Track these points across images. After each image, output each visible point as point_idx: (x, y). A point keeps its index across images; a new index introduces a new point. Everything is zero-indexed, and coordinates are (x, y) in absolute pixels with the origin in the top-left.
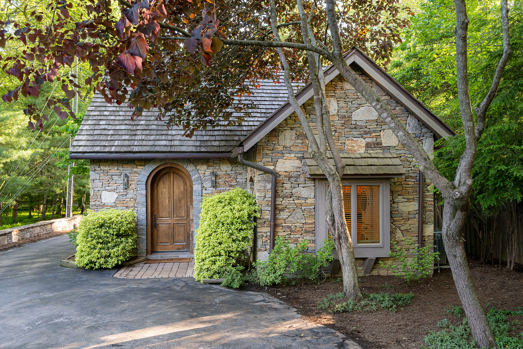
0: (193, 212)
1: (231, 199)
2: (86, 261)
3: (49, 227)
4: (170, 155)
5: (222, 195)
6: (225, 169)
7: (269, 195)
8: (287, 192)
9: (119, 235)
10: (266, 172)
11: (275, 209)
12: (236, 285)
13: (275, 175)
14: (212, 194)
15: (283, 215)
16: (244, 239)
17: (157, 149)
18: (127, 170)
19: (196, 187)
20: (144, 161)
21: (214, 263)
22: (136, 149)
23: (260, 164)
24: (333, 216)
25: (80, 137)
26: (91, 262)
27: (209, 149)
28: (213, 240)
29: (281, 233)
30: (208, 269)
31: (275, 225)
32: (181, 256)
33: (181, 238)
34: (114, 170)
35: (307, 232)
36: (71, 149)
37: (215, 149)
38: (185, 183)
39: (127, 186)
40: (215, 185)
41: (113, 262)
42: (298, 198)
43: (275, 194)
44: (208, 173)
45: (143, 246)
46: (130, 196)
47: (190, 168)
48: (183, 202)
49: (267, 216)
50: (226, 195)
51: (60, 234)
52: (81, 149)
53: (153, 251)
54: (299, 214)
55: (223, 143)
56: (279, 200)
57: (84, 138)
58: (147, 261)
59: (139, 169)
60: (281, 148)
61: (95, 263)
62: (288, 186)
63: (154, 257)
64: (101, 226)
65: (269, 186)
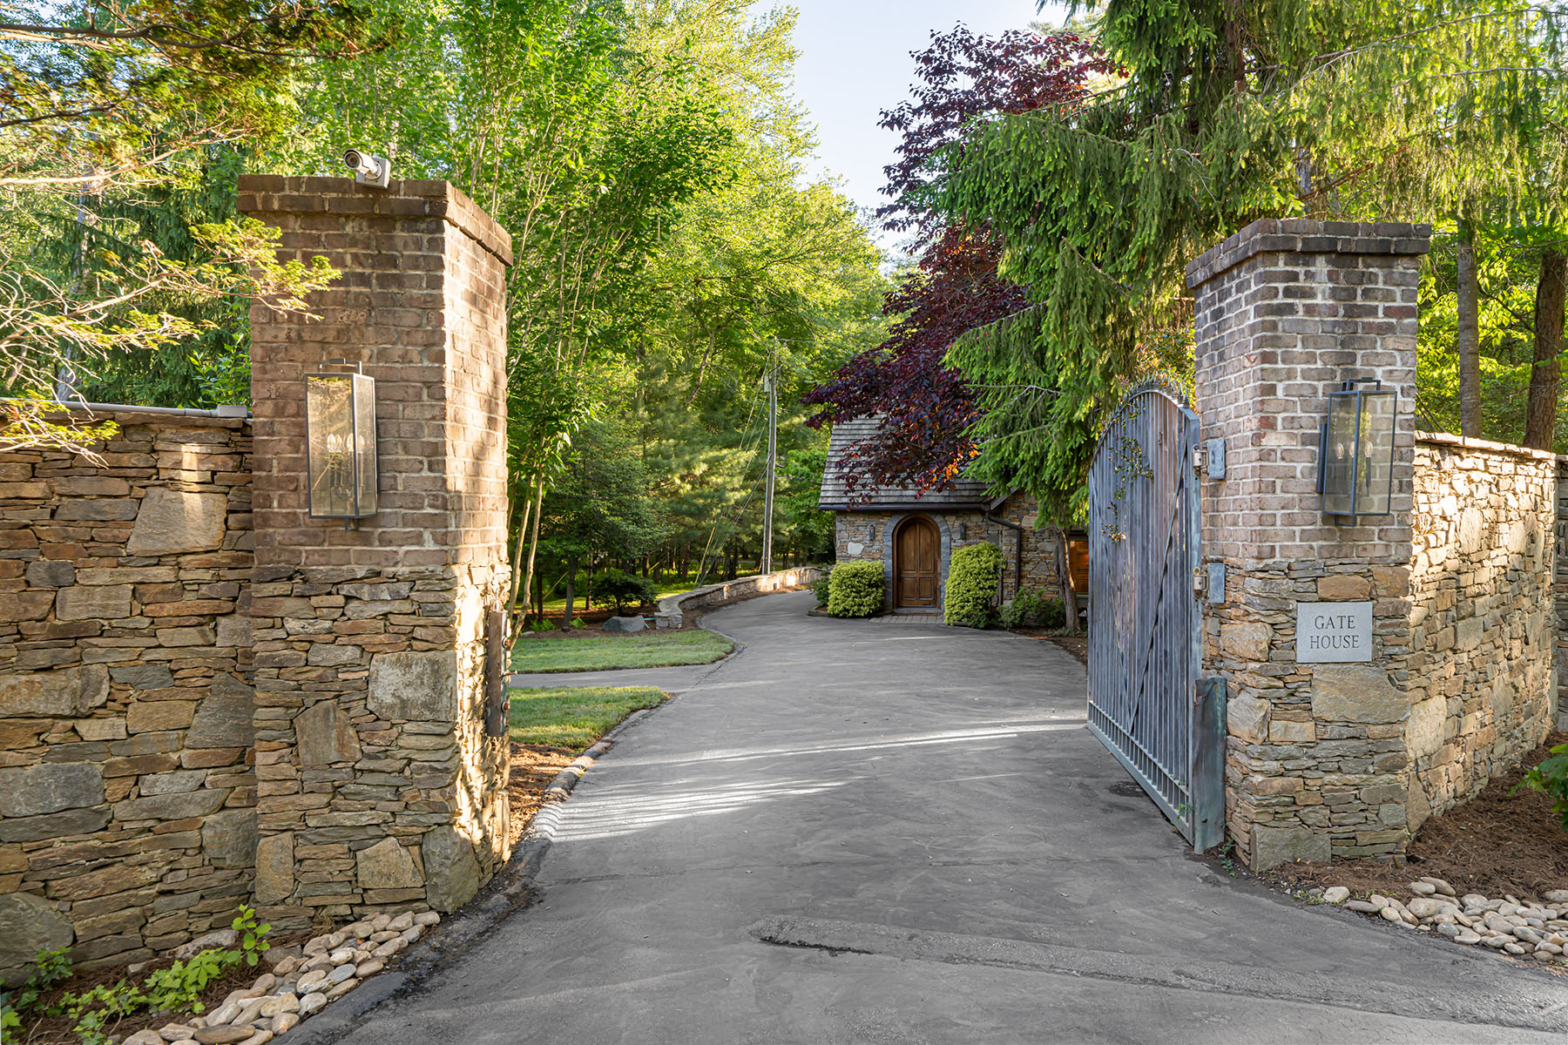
0: (941, 566)
1: (979, 552)
2: (841, 608)
3: (752, 585)
4: (918, 506)
5: (970, 548)
6: (976, 519)
7: (1015, 549)
8: (1032, 546)
9: (870, 585)
10: (1012, 527)
11: (1020, 562)
12: (982, 625)
13: (1020, 530)
14: (961, 547)
15: (1028, 567)
16: (991, 587)
17: (904, 500)
18: (874, 521)
19: (944, 539)
20: (891, 513)
21: (963, 608)
22: (883, 500)
23: (1006, 520)
24: (1058, 566)
25: (827, 488)
26: (845, 610)
27: (959, 500)
28: (962, 589)
29: (1026, 584)
30: (957, 613)
31: (1020, 577)
32: (928, 611)
33: (928, 593)
34: (860, 521)
35: (1050, 583)
36: (820, 501)
37: (965, 500)
38: (932, 534)
39: (873, 537)
40: (964, 537)
41: (866, 610)
42: (1043, 552)
43: (1020, 548)
44: (957, 524)
45: (890, 599)
46: (876, 547)
47: (938, 519)
48: (929, 555)
49: (1013, 568)
50: (974, 548)
51: (765, 594)
52: (829, 501)
53: (899, 606)
54: (1043, 566)
55: (973, 493)
56: (1024, 554)
57: (830, 488)
58: (893, 614)
59: (885, 520)
60: (1026, 505)
61: (848, 611)
62: (1032, 540)
63: (901, 610)
64: (855, 576)
65: (1015, 540)
